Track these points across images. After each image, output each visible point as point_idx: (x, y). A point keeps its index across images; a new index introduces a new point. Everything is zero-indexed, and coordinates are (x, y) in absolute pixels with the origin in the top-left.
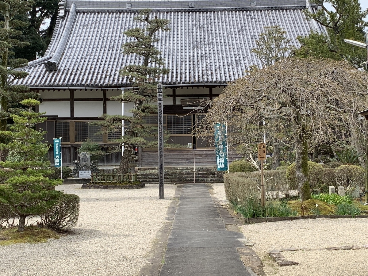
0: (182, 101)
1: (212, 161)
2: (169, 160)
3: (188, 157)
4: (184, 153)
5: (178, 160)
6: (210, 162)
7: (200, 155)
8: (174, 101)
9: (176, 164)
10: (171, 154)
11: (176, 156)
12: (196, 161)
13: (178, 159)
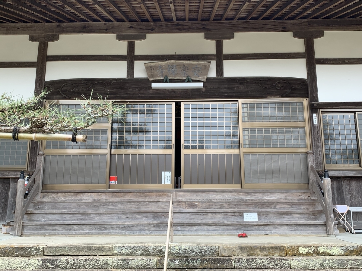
0: (148, 69)
1: (226, 222)
2: (105, 219)
3: (160, 210)
4: (150, 197)
5: (131, 218)
6: (220, 225)
7: (191, 204)
8: (131, 69)
9: (122, 228)
10: (115, 199)
11: (129, 205)
12: (175, 221)
13: (129, 216)
